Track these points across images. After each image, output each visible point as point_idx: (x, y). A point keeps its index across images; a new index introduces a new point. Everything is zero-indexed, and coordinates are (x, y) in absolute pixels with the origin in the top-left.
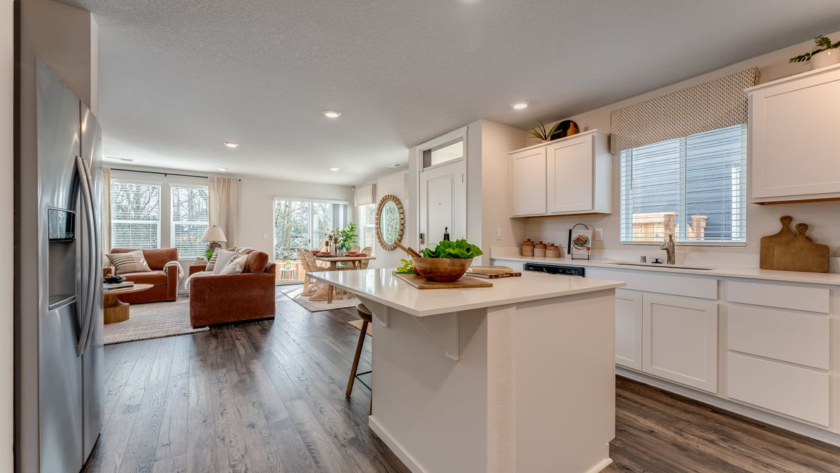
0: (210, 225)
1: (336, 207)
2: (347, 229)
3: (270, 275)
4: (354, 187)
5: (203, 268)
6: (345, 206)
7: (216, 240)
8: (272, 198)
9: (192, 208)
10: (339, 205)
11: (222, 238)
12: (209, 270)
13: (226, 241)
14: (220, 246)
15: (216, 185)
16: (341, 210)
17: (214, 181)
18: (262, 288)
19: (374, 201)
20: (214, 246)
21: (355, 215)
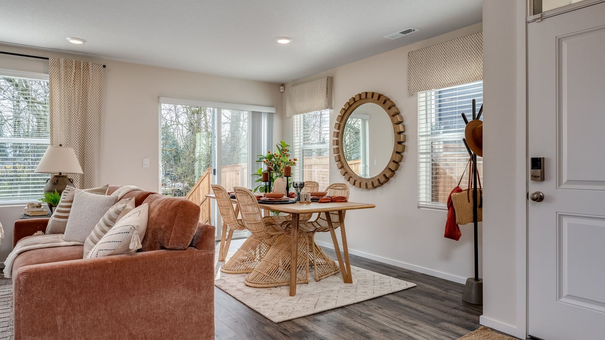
0: (52, 144)
1: (256, 116)
2: (276, 152)
3: (203, 253)
4: (283, 85)
5: (41, 226)
6: (270, 115)
7: (64, 170)
8: (158, 100)
9: (19, 125)
10: (260, 113)
11: (74, 167)
12: (54, 232)
13: (80, 171)
14: (71, 181)
15: (63, 73)
16: (264, 122)
17: (59, 67)
18: (188, 285)
19: (329, 105)
20: (59, 182)
21: (286, 130)
